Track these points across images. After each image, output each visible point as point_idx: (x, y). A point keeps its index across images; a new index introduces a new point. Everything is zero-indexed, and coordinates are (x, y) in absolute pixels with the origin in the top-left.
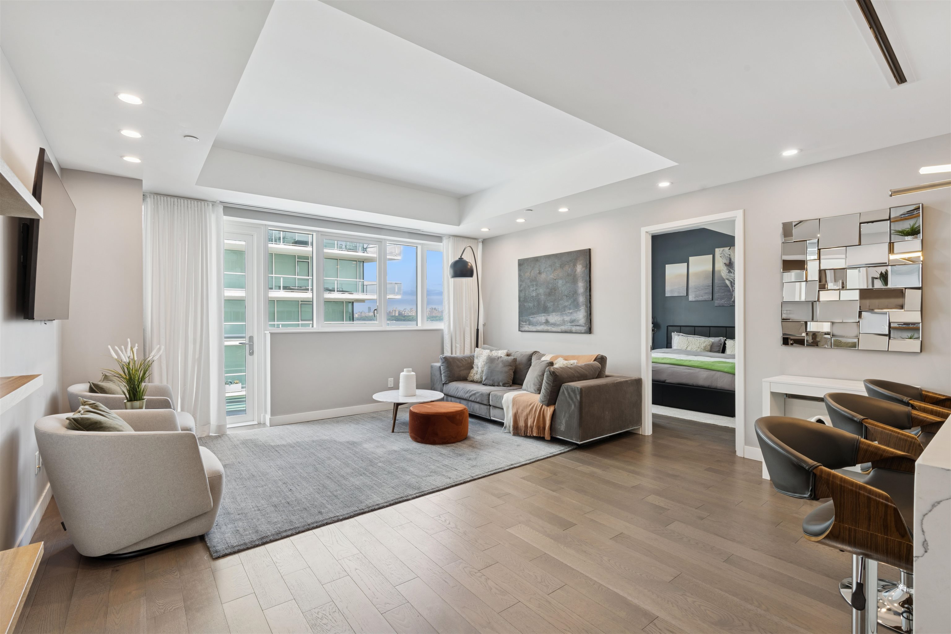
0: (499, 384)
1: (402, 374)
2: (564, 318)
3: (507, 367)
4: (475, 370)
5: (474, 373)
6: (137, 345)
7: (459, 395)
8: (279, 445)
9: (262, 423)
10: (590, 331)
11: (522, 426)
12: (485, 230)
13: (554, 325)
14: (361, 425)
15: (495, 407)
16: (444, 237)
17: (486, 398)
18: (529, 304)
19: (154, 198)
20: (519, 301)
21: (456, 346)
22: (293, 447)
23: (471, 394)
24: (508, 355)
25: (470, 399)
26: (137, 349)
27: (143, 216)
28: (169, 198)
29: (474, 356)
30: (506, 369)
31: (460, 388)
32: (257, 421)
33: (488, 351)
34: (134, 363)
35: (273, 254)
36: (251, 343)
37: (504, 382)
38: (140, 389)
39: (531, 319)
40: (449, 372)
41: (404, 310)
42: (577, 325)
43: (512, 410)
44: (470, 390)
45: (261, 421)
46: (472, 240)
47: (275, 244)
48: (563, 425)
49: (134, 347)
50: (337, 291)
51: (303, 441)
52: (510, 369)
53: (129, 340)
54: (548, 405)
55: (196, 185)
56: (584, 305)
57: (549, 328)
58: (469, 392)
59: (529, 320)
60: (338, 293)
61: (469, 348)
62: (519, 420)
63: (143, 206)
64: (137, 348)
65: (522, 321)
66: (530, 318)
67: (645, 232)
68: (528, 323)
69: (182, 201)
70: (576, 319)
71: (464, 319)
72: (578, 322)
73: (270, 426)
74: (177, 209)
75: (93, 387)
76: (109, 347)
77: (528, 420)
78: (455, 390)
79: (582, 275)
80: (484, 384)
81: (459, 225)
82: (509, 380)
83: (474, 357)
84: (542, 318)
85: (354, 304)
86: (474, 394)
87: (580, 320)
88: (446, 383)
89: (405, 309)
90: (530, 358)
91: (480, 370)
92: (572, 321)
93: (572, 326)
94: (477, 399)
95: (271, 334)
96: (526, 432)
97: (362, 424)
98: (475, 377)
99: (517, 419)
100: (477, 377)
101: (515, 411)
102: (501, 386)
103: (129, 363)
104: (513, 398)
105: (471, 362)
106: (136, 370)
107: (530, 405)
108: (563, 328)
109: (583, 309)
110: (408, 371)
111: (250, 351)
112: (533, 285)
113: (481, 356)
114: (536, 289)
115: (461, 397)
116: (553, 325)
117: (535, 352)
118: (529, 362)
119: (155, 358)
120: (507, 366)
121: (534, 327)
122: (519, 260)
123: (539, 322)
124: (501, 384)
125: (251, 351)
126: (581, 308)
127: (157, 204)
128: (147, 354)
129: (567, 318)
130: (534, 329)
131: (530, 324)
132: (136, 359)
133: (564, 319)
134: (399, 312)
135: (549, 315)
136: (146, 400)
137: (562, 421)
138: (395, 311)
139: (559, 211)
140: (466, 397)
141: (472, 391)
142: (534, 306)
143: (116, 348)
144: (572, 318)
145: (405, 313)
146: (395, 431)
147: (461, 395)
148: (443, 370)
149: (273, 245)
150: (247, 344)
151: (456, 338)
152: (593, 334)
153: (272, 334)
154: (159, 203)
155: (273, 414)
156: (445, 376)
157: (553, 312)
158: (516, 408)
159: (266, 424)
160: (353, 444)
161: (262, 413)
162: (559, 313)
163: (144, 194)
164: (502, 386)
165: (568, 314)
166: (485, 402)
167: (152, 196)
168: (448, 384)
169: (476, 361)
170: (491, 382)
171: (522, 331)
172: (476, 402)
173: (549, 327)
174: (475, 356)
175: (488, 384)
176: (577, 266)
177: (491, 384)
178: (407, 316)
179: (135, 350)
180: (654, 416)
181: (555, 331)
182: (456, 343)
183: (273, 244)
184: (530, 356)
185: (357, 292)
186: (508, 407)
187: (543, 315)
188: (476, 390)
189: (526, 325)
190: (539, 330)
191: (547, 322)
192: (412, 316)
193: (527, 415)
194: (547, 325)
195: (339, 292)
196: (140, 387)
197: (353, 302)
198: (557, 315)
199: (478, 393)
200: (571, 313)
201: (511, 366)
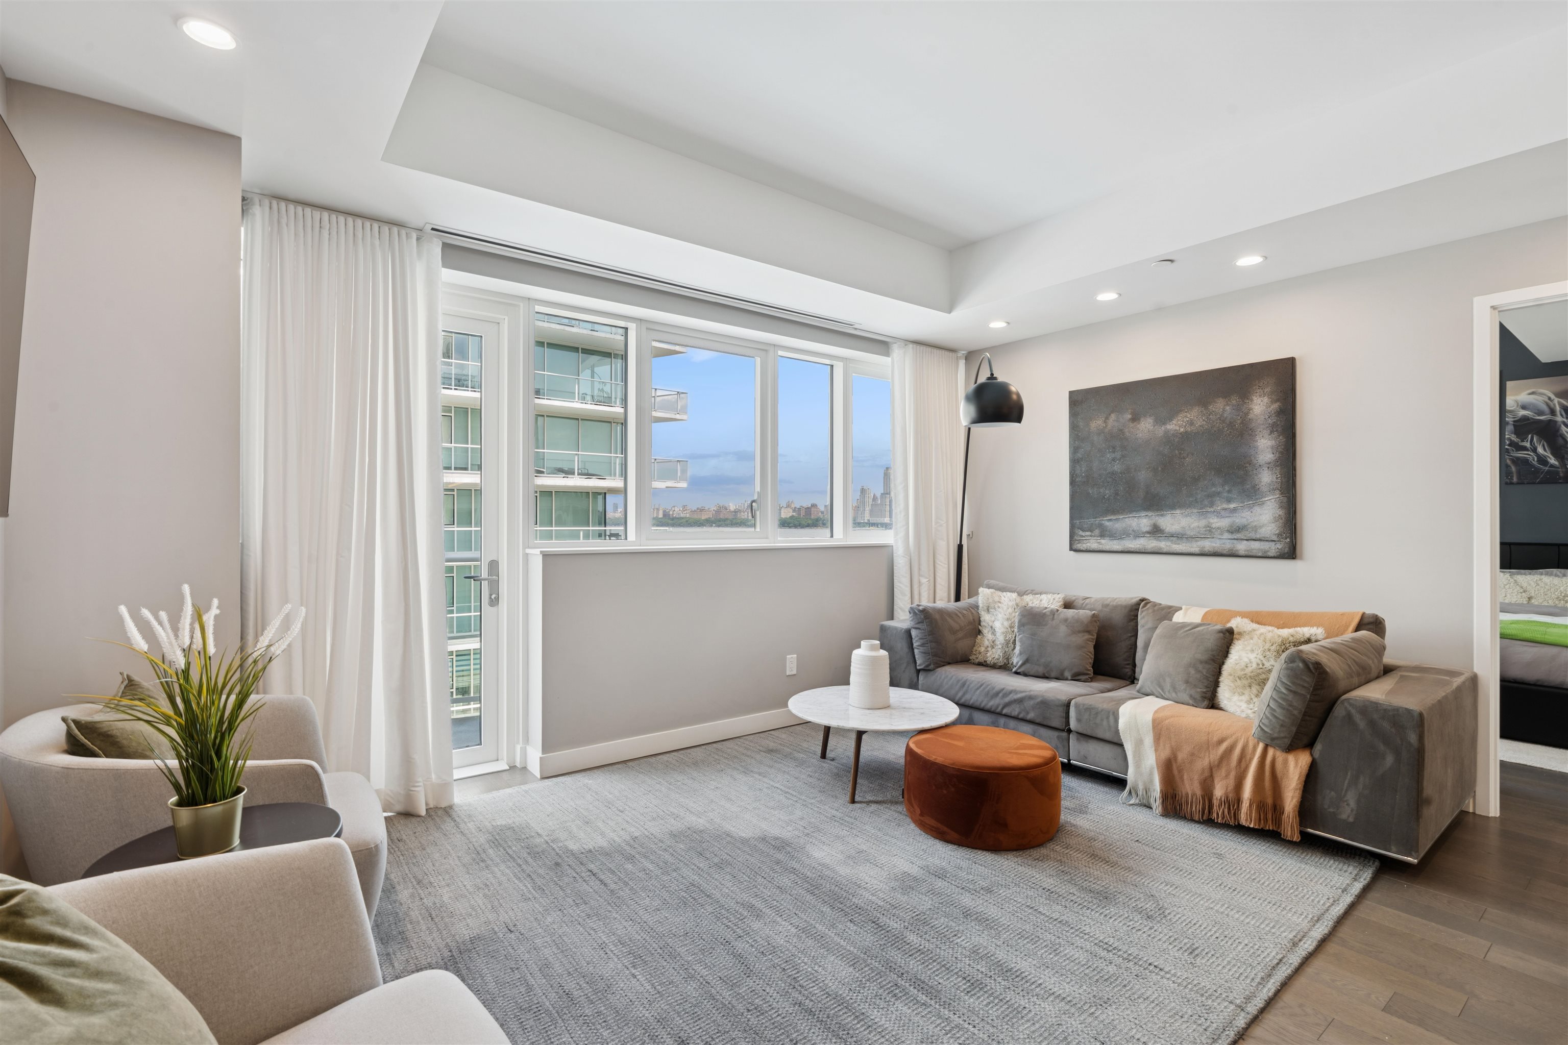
0: (1062, 673)
1: (856, 653)
2: (1211, 521)
3: (1080, 635)
4: (988, 640)
5: (985, 645)
6: (216, 602)
7: (971, 699)
8: (590, 851)
9: (518, 765)
10: (1291, 553)
11: (1194, 795)
12: (998, 325)
13: (1179, 536)
14: (756, 776)
15: (1085, 736)
16: (895, 343)
17: (1060, 712)
18: (1101, 490)
19: (270, 208)
20: (1072, 483)
21: (920, 584)
22: (630, 858)
23: (1007, 700)
24: (1068, 605)
25: (1004, 712)
26: (216, 617)
27: (242, 262)
28: (308, 210)
29: (977, 607)
30: (1080, 639)
31: (971, 683)
32: (506, 760)
33: (1014, 595)
34: (206, 668)
35: (467, 408)
36: (494, 577)
37: (1075, 670)
38: (223, 758)
39: (1107, 523)
40: (934, 644)
41: (673, 509)
42: (1254, 538)
43: (1156, 750)
44: (1004, 691)
45: (514, 761)
46: (947, 353)
47: (471, 391)
48: (1348, 805)
49: (208, 609)
50: (579, 474)
51: (647, 834)
52: (1088, 640)
53: (186, 588)
54: (1290, 748)
55: (382, 159)
56: (1277, 492)
57: (1163, 545)
58: (1001, 695)
59: (1100, 526)
60: (580, 478)
61: (947, 585)
62: (1182, 778)
63: (242, 229)
64: (218, 612)
65: (1078, 528)
66: (1103, 522)
67: (1489, 309)
68: (1097, 532)
69: (342, 219)
70: (1249, 524)
71: (933, 524)
72: (1256, 531)
73: (543, 778)
74: (329, 240)
75: (79, 733)
76: (123, 609)
77: (1213, 781)
78: (958, 687)
79: (1270, 421)
80: (1016, 673)
81: (950, 310)
82: (1088, 666)
83: (978, 609)
84: (1142, 521)
85: (607, 495)
86: (1020, 701)
87: (1261, 527)
88: (928, 668)
89: (674, 507)
90: (1132, 613)
91: (1000, 639)
92: (1236, 530)
93: (1235, 542)
94: (1028, 713)
95: (543, 555)
96: (1206, 811)
97: (760, 774)
98: (988, 655)
99: (1174, 776)
100: (994, 655)
101: (1166, 753)
102: (1067, 679)
103: (186, 672)
104: (1154, 721)
105: (974, 619)
106: (215, 691)
107: (1220, 742)
108: (1208, 545)
109: (1273, 500)
110: (872, 648)
111: (491, 595)
112: (1114, 448)
113: (999, 607)
114: (1123, 456)
115: (977, 704)
116: (1174, 539)
117: (1142, 600)
118: (1132, 623)
119: (277, 650)
120: (1079, 632)
121: (1115, 542)
122: (1071, 393)
123: (1130, 532)
124: (1067, 674)
125: (493, 597)
126: (1266, 499)
127: (279, 222)
128: (250, 638)
129: (1224, 523)
130: (1116, 545)
131: (1104, 533)
132: (211, 650)
133: (1209, 523)
134: (664, 511)
135: (1162, 515)
136: (244, 795)
137: (1345, 795)
138: (658, 510)
139: (1237, 264)
140: (992, 706)
141: (1011, 692)
142: (1117, 494)
143: (146, 613)
144: (1237, 521)
145: (674, 513)
146: (857, 798)
147: (977, 700)
148: (920, 639)
149: (470, 392)
150: (485, 579)
151: (919, 565)
152: (1301, 558)
153: (546, 556)
154: (284, 221)
155: (548, 746)
156: (924, 653)
157: (1176, 509)
158: (1168, 746)
159: (529, 768)
160: (781, 845)
161: (518, 743)
162: (1196, 511)
163: (247, 195)
164: (1070, 678)
165: (1223, 513)
166: (1057, 722)
167: (267, 202)
168: (932, 672)
169: (986, 618)
170: (1041, 670)
171: (1076, 551)
172: (1023, 720)
173: (1164, 543)
174: (981, 605)
175: (1031, 673)
176: (1252, 400)
177: (1041, 674)
178: (678, 518)
179: (209, 619)
180: (1505, 766)
181: (1180, 551)
182: (920, 575)
183: (468, 390)
184: (1131, 610)
185: (611, 476)
186: (1139, 743)
187: (1143, 514)
188: (1021, 692)
189: (1091, 536)
190: (1132, 550)
191: (1156, 531)
192: (686, 518)
193: (1211, 769)
194: (1158, 539)
195: (580, 476)
196: (225, 749)
197: (605, 493)
198: (1186, 516)
199: (1030, 698)
200: (1234, 510)
201: (1089, 632)
